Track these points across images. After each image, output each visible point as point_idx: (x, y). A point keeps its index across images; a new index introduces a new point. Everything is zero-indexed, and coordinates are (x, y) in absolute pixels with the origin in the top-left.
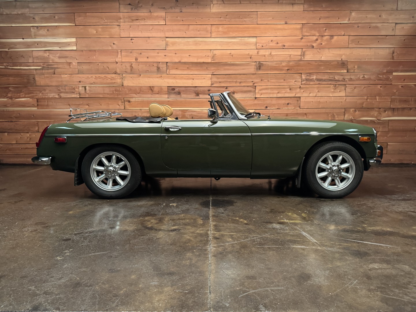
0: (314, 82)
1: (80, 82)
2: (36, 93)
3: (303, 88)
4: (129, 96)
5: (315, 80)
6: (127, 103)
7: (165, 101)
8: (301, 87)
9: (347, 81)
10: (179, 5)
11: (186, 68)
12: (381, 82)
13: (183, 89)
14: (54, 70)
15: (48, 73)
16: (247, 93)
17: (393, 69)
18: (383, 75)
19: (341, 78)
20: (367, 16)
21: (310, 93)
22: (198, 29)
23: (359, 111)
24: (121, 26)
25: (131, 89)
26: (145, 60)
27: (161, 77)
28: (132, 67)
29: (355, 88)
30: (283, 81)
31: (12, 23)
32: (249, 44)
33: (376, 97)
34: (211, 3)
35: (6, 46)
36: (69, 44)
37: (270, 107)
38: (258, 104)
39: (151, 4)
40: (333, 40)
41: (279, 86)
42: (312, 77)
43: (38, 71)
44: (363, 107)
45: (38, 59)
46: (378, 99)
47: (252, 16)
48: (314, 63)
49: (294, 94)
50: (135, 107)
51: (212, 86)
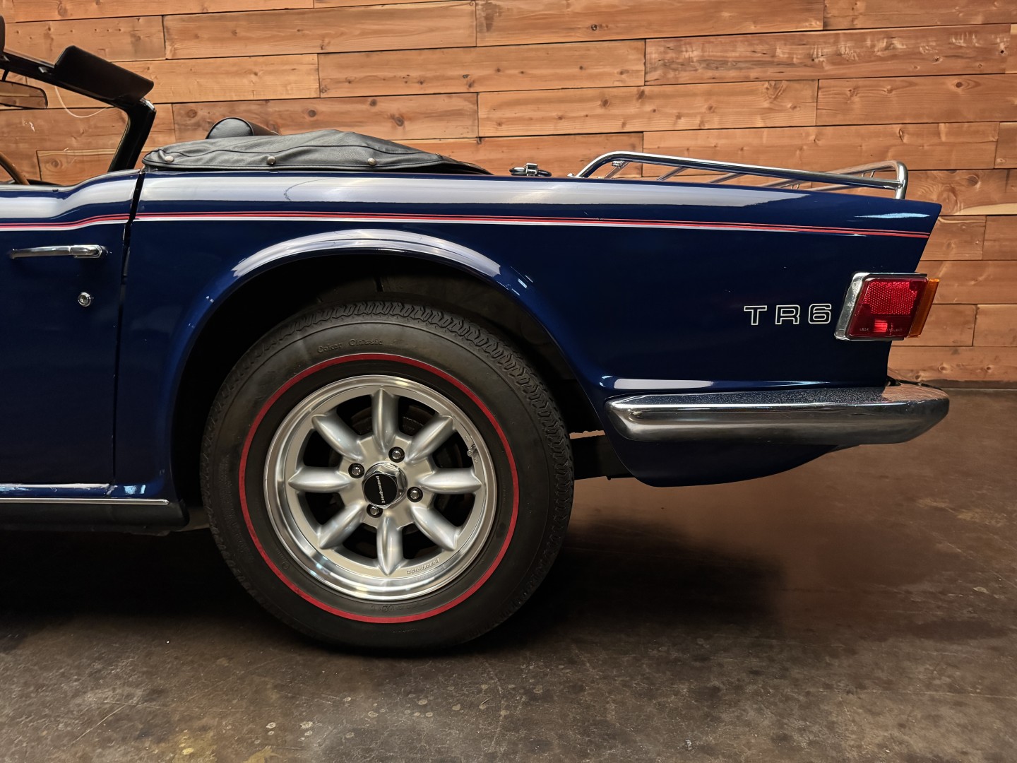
0: (692, 72)
3: (651, 97)
4: (56, 146)
5: (696, 64)
6: (48, 169)
9: (824, 64)
12: (958, 65)
16: (448, 121)
19: (798, 53)
21: (679, 117)
25: (54, 120)
27: (149, 69)
29: (855, 91)
30: (576, 70)
33: (938, 126)
41: (561, 93)
42: (687, 56)
46: (948, 134)
49: (620, 123)
51: (323, 96)
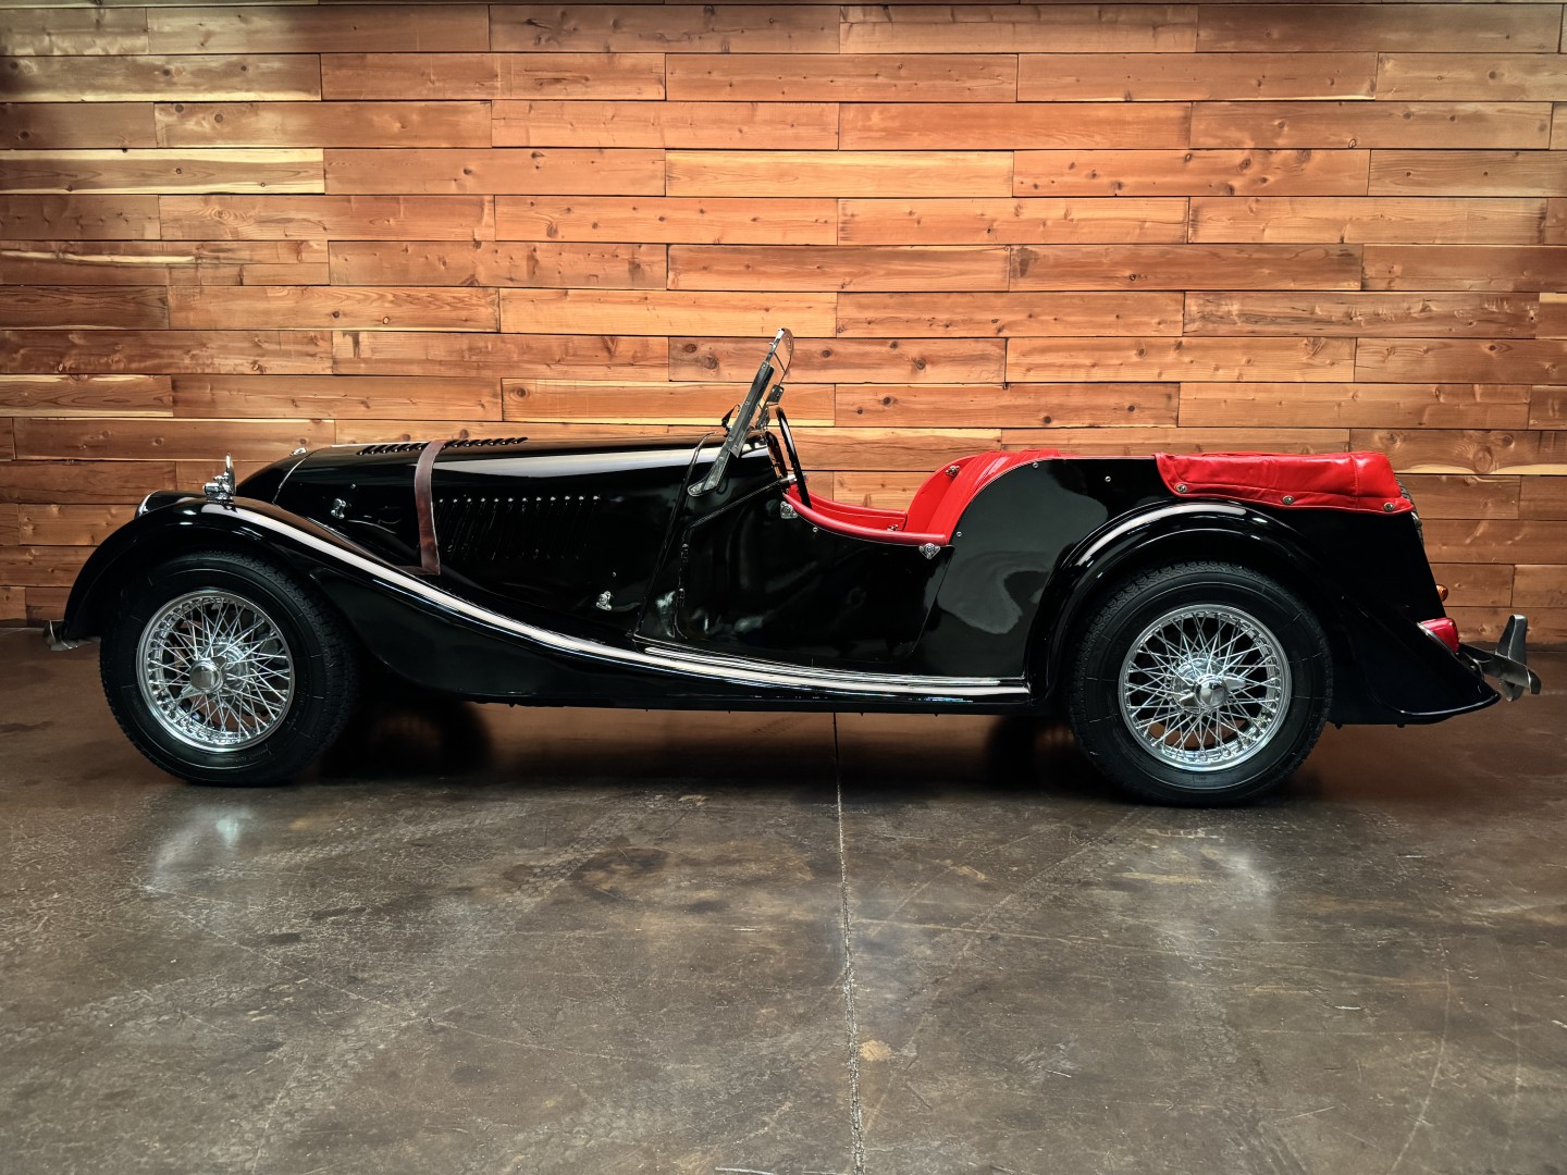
0: (1232, 326)
1: (336, 315)
2: (172, 356)
3: (1190, 348)
4: (524, 374)
5: (1236, 318)
6: (512, 399)
7: (658, 392)
8: (1181, 343)
9: (1363, 323)
10: (717, 28)
11: (742, 268)
12: (1492, 328)
13: (728, 346)
14: (238, 268)
15: (216, 281)
16: (974, 365)
17: (1542, 279)
18: (1502, 300)
19: (1337, 311)
20: (1444, 74)
21: (1217, 369)
22: (790, 119)
23: (1405, 440)
24: (497, 106)
25: (528, 347)
26: (585, 234)
27: (646, 298)
28: (537, 261)
29: (1391, 350)
30: (1112, 318)
31: (82, 89)
32: (987, 177)
33: (1473, 388)
34: (842, 20)
35: (59, 175)
36: (299, 173)
37: (1059, 419)
38: (1016, 407)
39: (611, 23)
40: (1309, 167)
41: (1094, 341)
42: (1226, 309)
43: (176, 273)
44: (1420, 424)
45: (181, 227)
46: (1482, 395)
47: (998, 70)
48: (1234, 254)
49: (1157, 371)
50: (543, 413)
51: (839, 335)
